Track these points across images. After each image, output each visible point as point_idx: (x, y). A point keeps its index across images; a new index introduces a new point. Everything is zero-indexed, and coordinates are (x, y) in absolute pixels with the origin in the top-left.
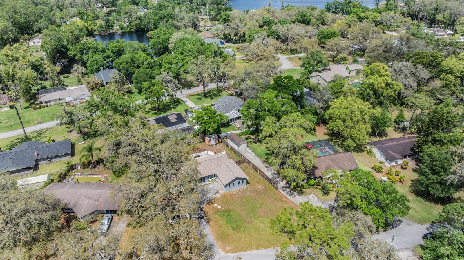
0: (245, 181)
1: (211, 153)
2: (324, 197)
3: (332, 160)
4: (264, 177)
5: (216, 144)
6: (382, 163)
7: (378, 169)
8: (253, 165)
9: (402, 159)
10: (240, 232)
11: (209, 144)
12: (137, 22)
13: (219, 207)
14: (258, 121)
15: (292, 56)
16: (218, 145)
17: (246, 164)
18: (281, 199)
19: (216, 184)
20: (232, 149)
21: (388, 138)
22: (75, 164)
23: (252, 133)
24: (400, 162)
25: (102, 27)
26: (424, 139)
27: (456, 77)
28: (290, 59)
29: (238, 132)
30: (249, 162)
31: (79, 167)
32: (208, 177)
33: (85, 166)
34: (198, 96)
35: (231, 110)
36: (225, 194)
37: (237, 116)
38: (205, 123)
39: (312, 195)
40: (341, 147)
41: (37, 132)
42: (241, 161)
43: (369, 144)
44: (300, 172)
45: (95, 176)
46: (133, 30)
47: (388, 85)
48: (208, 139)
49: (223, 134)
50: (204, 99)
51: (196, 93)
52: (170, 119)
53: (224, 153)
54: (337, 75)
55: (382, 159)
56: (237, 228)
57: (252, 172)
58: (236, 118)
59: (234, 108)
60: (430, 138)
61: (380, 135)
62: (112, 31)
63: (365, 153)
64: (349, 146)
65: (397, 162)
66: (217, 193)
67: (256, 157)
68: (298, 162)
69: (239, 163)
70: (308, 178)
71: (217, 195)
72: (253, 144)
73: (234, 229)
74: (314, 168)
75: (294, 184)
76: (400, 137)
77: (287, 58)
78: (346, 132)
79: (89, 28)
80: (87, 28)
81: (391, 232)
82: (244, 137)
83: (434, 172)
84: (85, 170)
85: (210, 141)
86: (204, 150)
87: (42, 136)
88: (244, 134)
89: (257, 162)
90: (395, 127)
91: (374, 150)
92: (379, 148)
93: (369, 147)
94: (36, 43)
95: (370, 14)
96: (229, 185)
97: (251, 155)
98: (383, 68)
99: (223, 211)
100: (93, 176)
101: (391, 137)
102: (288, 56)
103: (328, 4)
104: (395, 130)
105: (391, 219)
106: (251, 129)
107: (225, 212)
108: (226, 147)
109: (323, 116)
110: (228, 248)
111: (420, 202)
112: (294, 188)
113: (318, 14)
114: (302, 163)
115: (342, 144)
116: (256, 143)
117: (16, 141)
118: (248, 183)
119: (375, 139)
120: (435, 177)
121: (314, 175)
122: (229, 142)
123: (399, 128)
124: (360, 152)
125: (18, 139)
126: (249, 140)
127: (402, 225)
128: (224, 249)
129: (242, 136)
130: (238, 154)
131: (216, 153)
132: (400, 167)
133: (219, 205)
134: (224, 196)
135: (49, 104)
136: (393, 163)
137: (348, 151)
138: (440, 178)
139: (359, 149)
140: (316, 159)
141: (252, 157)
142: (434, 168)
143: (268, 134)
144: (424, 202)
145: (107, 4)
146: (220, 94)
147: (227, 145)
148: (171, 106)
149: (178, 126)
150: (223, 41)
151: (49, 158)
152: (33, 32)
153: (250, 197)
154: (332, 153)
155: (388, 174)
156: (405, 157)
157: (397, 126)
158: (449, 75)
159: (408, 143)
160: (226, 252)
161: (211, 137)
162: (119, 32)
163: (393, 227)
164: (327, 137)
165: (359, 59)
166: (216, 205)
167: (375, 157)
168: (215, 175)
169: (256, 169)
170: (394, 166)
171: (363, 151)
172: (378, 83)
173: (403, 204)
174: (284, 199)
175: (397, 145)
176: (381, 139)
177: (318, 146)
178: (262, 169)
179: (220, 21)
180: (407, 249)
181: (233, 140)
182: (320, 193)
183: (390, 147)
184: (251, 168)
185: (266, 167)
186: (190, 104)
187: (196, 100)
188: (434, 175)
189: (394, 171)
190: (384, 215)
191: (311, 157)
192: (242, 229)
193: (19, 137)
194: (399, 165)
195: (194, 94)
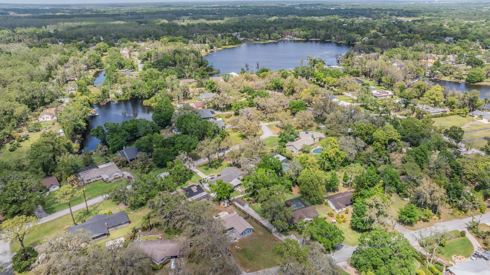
0: (252, 230)
1: (226, 213)
2: (299, 236)
3: (303, 212)
4: (262, 226)
5: (228, 206)
6: (334, 210)
7: (331, 215)
8: (255, 219)
9: (345, 207)
10: (253, 261)
11: (224, 206)
12: (132, 91)
13: (239, 248)
14: (255, 189)
15: (271, 123)
16: (230, 206)
17: (250, 219)
18: (275, 239)
19: (234, 233)
20: (240, 209)
21: (339, 192)
22: (137, 229)
23: (251, 196)
24: (344, 209)
25: (100, 97)
26: (356, 194)
27: (382, 144)
28: (269, 126)
29: (241, 196)
30: (252, 218)
31: (140, 231)
32: (228, 230)
33: (144, 229)
34: (204, 167)
35: (233, 179)
36: (240, 239)
37: (238, 184)
38: (221, 193)
39: (292, 235)
40: (309, 202)
41: (92, 206)
42: (247, 217)
43: (326, 198)
44: (284, 222)
45: (153, 236)
46: (128, 98)
47: (337, 154)
48: (223, 203)
49: (232, 199)
50: (210, 169)
51: (203, 164)
52: (193, 190)
53: (236, 213)
54: (304, 145)
55: (334, 208)
56: (251, 259)
57: (255, 224)
58: (238, 185)
59: (235, 177)
60: (359, 193)
61: (334, 190)
62: (108, 100)
63: (323, 205)
64: (313, 201)
65: (342, 209)
66: (236, 239)
67: (256, 213)
68: (283, 216)
69: (246, 218)
70: (289, 225)
71: (236, 240)
72: (253, 204)
73: (249, 260)
74: (293, 218)
75: (281, 229)
76: (345, 192)
77: (267, 126)
78: (311, 192)
79: (91, 101)
80: (89, 101)
81: (337, 252)
82: (245, 199)
83: (358, 216)
84: (145, 232)
85: (224, 205)
86: (221, 211)
87: (98, 209)
88: (245, 197)
89: (257, 216)
90: (344, 184)
91: (329, 202)
92: (331, 201)
93: (326, 200)
94: (45, 118)
95: (330, 80)
96: (242, 234)
97: (252, 212)
98: (334, 141)
99: (241, 250)
100: (151, 236)
101: (340, 192)
102: (267, 124)
103: (296, 68)
104: (343, 186)
105: (335, 244)
106: (250, 193)
107: (242, 250)
108: (235, 208)
109: (296, 180)
110: (248, 270)
111: (354, 233)
112: (282, 232)
113: (289, 83)
114: (285, 216)
115: (309, 199)
116: (254, 203)
117: (80, 215)
118: (253, 231)
119: (330, 194)
120: (358, 218)
121: (293, 222)
122: (236, 204)
123: (346, 184)
124: (321, 204)
125: (80, 213)
126: (250, 202)
127: (343, 248)
128: (246, 271)
129: (244, 199)
130: (244, 212)
131: (229, 213)
132: (344, 212)
133: (238, 246)
134: (240, 240)
135: (89, 182)
136: (340, 210)
137: (313, 204)
138: (361, 219)
139: (320, 202)
140: (293, 213)
141: (253, 214)
142: (358, 213)
143: (264, 199)
144: (356, 233)
145: (92, 65)
146: (221, 163)
147: (236, 207)
148: (187, 177)
149: (199, 194)
150: (213, 110)
151: (115, 226)
152: (37, 106)
153: (255, 239)
154: (303, 206)
155: (337, 217)
156: (347, 205)
157: (345, 183)
158: (378, 143)
159: (349, 196)
160: (247, 272)
161: (225, 202)
162: (116, 101)
163: (338, 249)
164: (299, 195)
165: (321, 126)
166: (236, 247)
167: (330, 207)
168: (232, 228)
169: (257, 221)
170: (341, 212)
171: (322, 203)
172: (331, 153)
173: (341, 235)
174: (276, 239)
175: (342, 198)
176: (334, 194)
177: (294, 202)
178: (260, 221)
179: (207, 87)
180: (345, 260)
181: (239, 203)
182: (297, 233)
183: (338, 199)
184: (254, 221)
185: (263, 220)
186: (201, 174)
187: (204, 170)
188: (358, 217)
189: (340, 215)
190: (331, 242)
191: (290, 212)
192: (254, 259)
193: (80, 211)
194: (344, 211)
195: (201, 165)
